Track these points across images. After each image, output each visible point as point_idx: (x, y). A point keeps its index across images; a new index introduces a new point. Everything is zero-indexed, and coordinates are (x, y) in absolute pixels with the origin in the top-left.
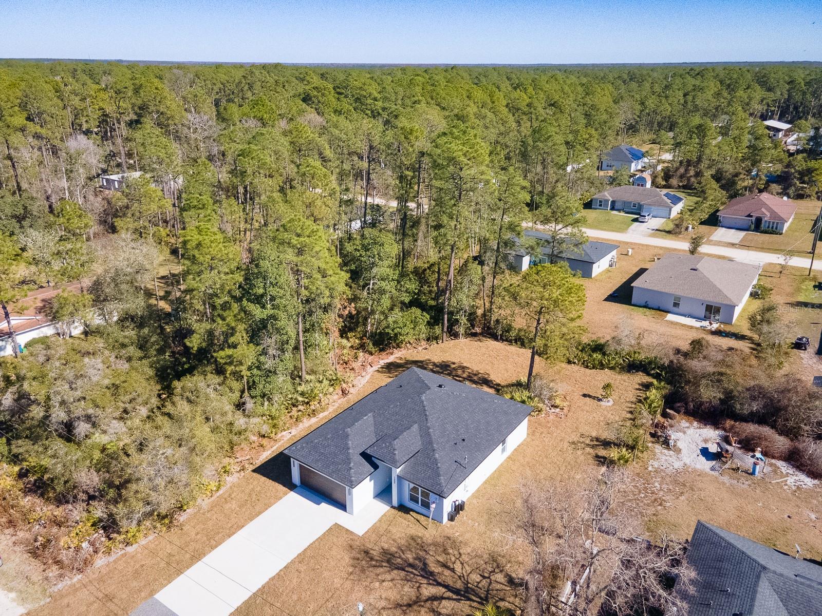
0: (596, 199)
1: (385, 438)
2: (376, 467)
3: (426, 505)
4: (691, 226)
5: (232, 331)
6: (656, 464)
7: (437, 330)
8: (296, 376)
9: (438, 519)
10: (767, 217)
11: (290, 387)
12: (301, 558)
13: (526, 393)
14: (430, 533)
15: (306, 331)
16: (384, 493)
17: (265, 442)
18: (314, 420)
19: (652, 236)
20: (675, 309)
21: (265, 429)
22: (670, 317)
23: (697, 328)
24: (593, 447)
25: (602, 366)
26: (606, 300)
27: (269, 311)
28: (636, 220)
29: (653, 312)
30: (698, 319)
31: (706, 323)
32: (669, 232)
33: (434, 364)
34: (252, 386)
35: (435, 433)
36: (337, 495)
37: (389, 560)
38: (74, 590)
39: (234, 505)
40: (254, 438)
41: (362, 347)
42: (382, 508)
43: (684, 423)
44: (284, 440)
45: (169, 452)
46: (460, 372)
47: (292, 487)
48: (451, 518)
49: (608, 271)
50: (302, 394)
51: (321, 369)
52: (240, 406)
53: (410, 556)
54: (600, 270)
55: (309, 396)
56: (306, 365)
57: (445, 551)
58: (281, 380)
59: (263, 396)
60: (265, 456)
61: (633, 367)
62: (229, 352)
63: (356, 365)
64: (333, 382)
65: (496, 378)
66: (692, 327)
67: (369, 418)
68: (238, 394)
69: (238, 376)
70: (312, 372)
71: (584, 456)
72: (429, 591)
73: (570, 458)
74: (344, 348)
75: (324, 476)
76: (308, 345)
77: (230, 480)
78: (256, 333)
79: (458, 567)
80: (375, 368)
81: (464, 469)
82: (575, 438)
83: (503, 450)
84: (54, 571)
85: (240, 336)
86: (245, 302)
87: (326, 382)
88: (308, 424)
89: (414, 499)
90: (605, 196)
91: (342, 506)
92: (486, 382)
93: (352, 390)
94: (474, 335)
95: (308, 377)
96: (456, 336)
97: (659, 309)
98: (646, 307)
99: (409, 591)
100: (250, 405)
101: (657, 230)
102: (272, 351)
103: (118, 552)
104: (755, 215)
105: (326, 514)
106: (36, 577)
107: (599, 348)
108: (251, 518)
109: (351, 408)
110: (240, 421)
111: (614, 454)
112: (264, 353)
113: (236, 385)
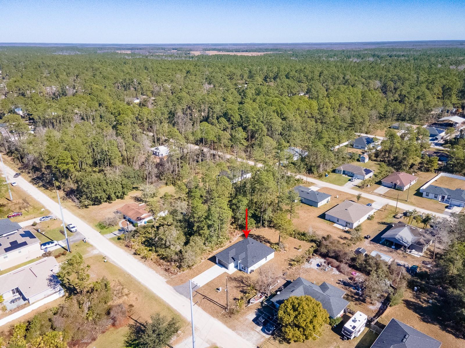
0: (337, 170)
1: (237, 254)
2: (235, 261)
3: (245, 270)
4: (369, 185)
5: (204, 227)
6: (303, 266)
7: (259, 225)
8: (218, 237)
9: (247, 273)
10: (398, 183)
11: (216, 239)
12: (218, 277)
13: (277, 246)
14: (245, 275)
15: (221, 224)
16: (236, 267)
17: (210, 253)
18: (222, 248)
19: (353, 188)
20: (338, 222)
21: (210, 250)
22: (335, 225)
23: (341, 229)
24: (290, 261)
25: (303, 240)
26: (318, 217)
27: (212, 222)
28: (350, 180)
29: (331, 222)
30: (343, 226)
31: (344, 228)
32: (359, 187)
33: (256, 236)
34: (207, 239)
35: (249, 254)
36: (226, 266)
37: (235, 279)
38: (175, 278)
39: (204, 266)
40: (208, 252)
41: (236, 228)
42: (236, 270)
43: (317, 257)
44: (215, 253)
45: (191, 253)
46: (262, 239)
47: (216, 263)
48: (250, 273)
49: (326, 204)
50: (219, 242)
51: (225, 235)
52: (204, 244)
53: (240, 279)
54: (322, 204)
55: (221, 243)
56: (221, 234)
57: (247, 279)
58: (214, 238)
59: (210, 242)
60: (210, 256)
61: (312, 241)
62: (203, 231)
63: (234, 234)
64: (227, 239)
65: (272, 241)
66: (339, 229)
67: (234, 249)
68: (204, 241)
69: (204, 237)
70: (222, 236)
71: (287, 263)
72: (242, 285)
73: (283, 263)
74: (231, 228)
75: (224, 261)
76: (221, 228)
77: (202, 261)
78: (209, 227)
79: (249, 282)
80: (239, 235)
81: (254, 263)
82: (286, 259)
83: (266, 260)
84: (170, 274)
85: (206, 227)
86: (207, 220)
87: (225, 239)
88: (221, 249)
89: (243, 268)
90: (340, 168)
91: (227, 268)
92: (269, 242)
93: (232, 241)
94: (271, 227)
95: (221, 237)
96: (265, 227)
97: (333, 222)
98: (329, 221)
99: (238, 285)
100: (207, 244)
101: (356, 186)
102: (212, 231)
103: (182, 272)
104: (394, 183)
105: (223, 270)
106: (167, 275)
107: (304, 234)
108: (207, 269)
109: (231, 247)
110: (205, 248)
111: (292, 263)
112: (211, 231)
113: (204, 239)
